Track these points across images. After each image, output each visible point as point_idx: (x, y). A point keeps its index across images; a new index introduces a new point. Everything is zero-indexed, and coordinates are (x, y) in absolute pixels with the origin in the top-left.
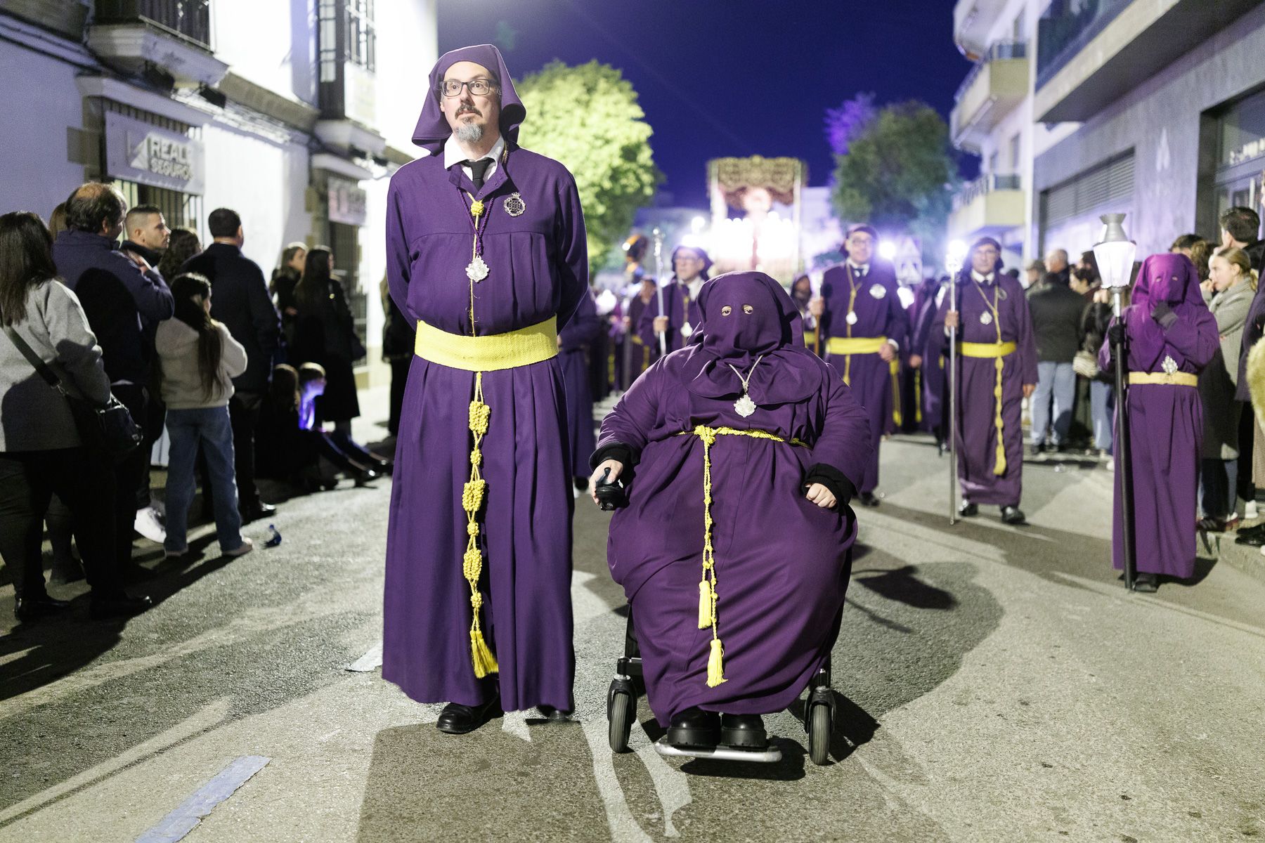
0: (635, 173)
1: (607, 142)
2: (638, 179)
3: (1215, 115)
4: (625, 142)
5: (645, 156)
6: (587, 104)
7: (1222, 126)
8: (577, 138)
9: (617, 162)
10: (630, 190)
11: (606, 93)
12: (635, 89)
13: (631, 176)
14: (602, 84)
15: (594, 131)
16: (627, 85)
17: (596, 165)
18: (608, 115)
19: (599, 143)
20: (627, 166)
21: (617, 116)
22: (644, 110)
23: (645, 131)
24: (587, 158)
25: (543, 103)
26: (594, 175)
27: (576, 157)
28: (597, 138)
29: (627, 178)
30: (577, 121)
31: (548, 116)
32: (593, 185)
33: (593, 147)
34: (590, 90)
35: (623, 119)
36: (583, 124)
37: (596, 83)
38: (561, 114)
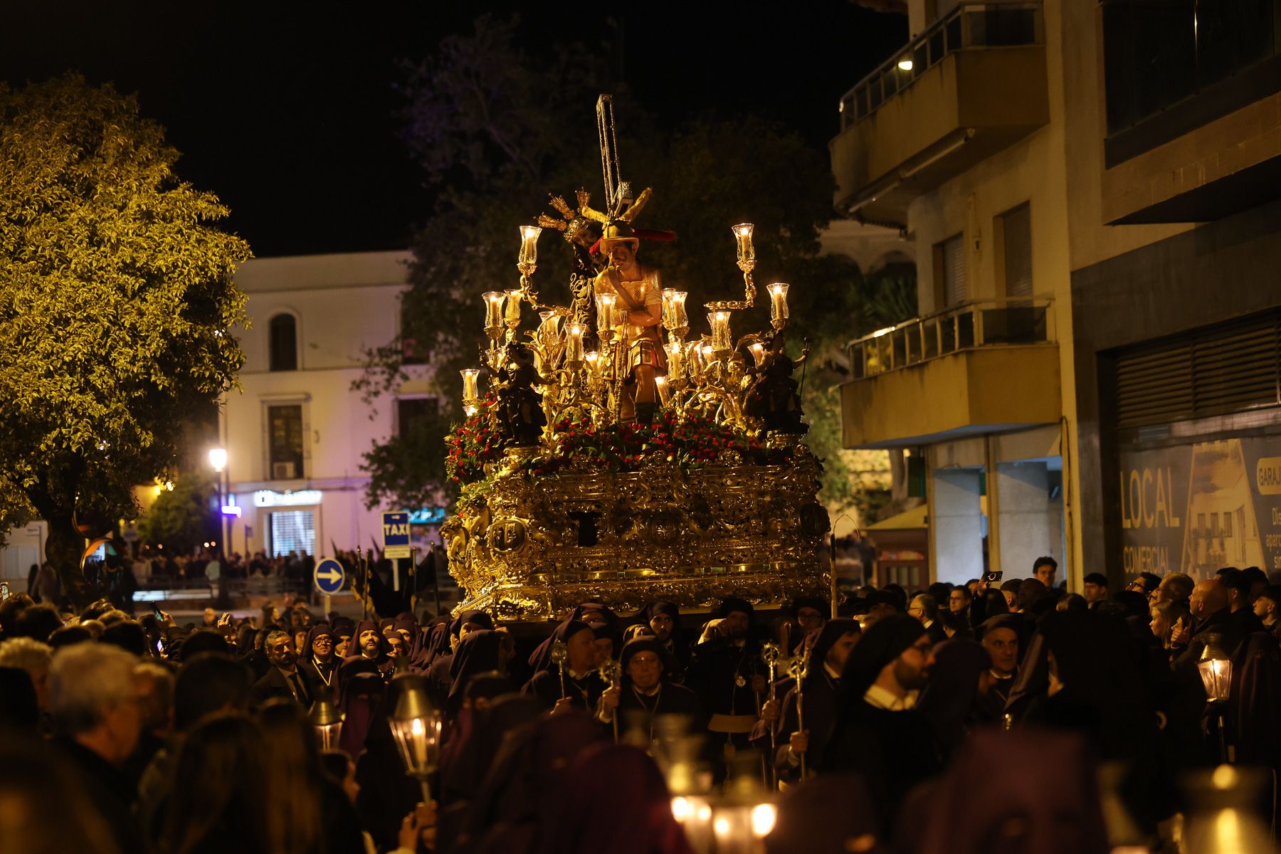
1: (154, 279)
6: (88, 191)
8: (86, 277)
9: (179, 326)
14: (115, 134)
15: (126, 253)
18: (148, 217)
21: (168, 217)
28: (127, 268)
29: (199, 360)
32: (128, 384)
35: (181, 224)
36: (95, 240)
37: (96, 129)
38: (29, 213)
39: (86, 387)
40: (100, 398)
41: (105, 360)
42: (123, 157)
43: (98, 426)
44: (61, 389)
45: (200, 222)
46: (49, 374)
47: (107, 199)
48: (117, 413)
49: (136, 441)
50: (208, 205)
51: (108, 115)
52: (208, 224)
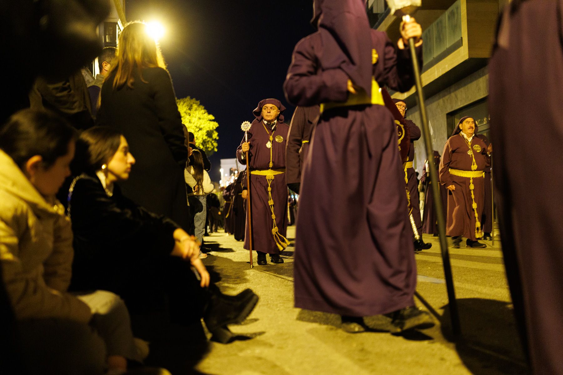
0: (211, 142)
1: (201, 129)
2: (212, 145)
3: (451, 115)
5: (215, 135)
7: (454, 118)
9: (205, 137)
10: (210, 149)
13: (210, 144)
14: (195, 106)
15: (195, 124)
18: (200, 118)
21: (203, 119)
23: (215, 125)
29: (209, 144)
35: (205, 120)
37: (191, 106)
42: (196, 110)
45: (209, 120)
47: (193, 116)
50: (211, 117)
51: (194, 103)
52: (210, 120)
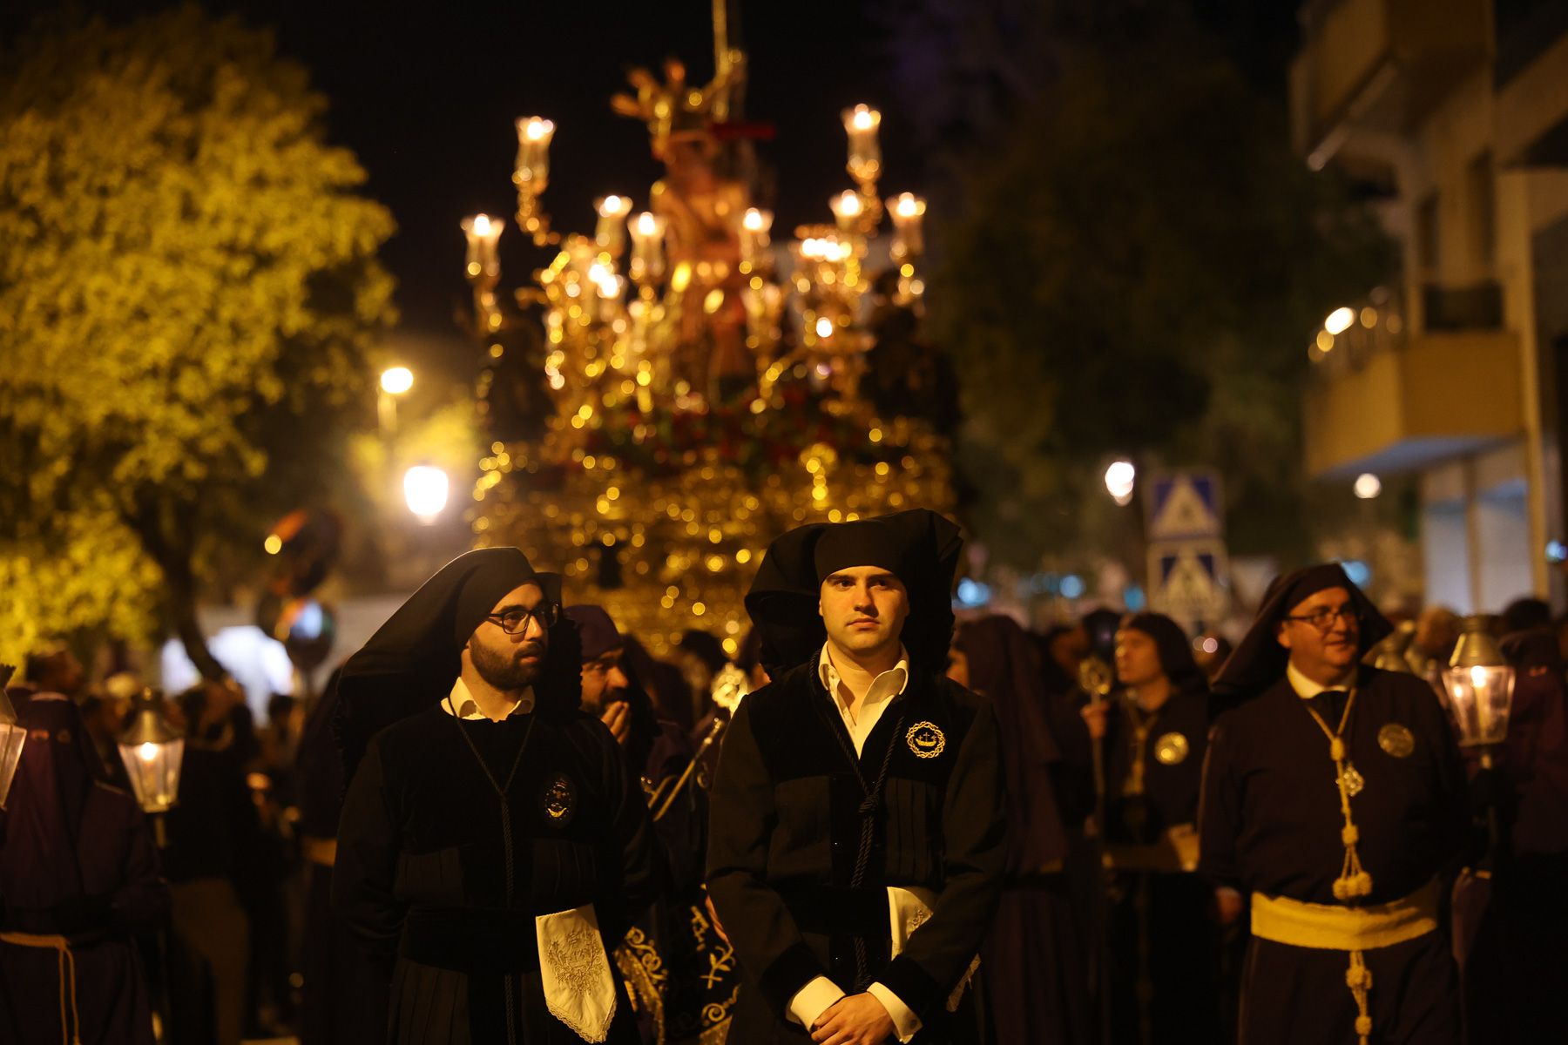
4: (317, 260)
6: (190, 152)
8: (174, 258)
11: (240, 108)
12: (316, 84)
16: (296, 77)
17: (238, 332)
19: (240, 266)
20: (326, 328)
22: (362, 159)
24: (212, 315)
25: (56, 149)
26: (234, 363)
27: (177, 313)
28: (231, 249)
30: (172, 203)
31: (75, 189)
32: (229, 392)
33: (224, 278)
34: (197, 98)
36: (189, 212)
38: (115, 179)
39: (172, 398)
40: (194, 410)
41: (198, 364)
43: (191, 446)
44: (142, 401)
46: (126, 382)
48: (214, 431)
49: (241, 464)
